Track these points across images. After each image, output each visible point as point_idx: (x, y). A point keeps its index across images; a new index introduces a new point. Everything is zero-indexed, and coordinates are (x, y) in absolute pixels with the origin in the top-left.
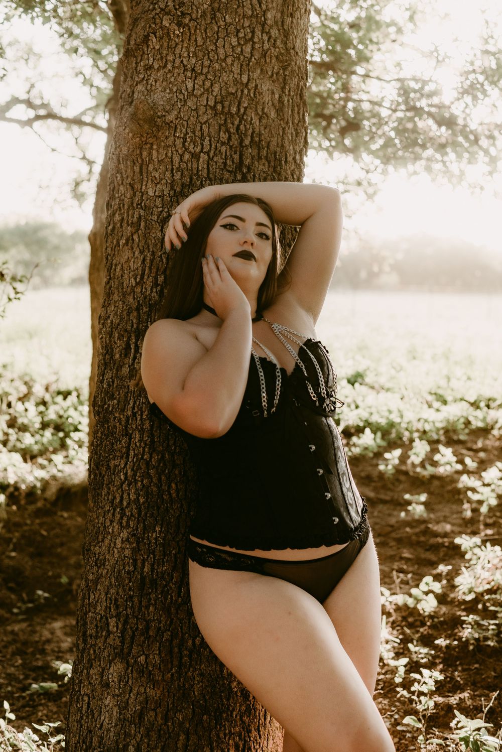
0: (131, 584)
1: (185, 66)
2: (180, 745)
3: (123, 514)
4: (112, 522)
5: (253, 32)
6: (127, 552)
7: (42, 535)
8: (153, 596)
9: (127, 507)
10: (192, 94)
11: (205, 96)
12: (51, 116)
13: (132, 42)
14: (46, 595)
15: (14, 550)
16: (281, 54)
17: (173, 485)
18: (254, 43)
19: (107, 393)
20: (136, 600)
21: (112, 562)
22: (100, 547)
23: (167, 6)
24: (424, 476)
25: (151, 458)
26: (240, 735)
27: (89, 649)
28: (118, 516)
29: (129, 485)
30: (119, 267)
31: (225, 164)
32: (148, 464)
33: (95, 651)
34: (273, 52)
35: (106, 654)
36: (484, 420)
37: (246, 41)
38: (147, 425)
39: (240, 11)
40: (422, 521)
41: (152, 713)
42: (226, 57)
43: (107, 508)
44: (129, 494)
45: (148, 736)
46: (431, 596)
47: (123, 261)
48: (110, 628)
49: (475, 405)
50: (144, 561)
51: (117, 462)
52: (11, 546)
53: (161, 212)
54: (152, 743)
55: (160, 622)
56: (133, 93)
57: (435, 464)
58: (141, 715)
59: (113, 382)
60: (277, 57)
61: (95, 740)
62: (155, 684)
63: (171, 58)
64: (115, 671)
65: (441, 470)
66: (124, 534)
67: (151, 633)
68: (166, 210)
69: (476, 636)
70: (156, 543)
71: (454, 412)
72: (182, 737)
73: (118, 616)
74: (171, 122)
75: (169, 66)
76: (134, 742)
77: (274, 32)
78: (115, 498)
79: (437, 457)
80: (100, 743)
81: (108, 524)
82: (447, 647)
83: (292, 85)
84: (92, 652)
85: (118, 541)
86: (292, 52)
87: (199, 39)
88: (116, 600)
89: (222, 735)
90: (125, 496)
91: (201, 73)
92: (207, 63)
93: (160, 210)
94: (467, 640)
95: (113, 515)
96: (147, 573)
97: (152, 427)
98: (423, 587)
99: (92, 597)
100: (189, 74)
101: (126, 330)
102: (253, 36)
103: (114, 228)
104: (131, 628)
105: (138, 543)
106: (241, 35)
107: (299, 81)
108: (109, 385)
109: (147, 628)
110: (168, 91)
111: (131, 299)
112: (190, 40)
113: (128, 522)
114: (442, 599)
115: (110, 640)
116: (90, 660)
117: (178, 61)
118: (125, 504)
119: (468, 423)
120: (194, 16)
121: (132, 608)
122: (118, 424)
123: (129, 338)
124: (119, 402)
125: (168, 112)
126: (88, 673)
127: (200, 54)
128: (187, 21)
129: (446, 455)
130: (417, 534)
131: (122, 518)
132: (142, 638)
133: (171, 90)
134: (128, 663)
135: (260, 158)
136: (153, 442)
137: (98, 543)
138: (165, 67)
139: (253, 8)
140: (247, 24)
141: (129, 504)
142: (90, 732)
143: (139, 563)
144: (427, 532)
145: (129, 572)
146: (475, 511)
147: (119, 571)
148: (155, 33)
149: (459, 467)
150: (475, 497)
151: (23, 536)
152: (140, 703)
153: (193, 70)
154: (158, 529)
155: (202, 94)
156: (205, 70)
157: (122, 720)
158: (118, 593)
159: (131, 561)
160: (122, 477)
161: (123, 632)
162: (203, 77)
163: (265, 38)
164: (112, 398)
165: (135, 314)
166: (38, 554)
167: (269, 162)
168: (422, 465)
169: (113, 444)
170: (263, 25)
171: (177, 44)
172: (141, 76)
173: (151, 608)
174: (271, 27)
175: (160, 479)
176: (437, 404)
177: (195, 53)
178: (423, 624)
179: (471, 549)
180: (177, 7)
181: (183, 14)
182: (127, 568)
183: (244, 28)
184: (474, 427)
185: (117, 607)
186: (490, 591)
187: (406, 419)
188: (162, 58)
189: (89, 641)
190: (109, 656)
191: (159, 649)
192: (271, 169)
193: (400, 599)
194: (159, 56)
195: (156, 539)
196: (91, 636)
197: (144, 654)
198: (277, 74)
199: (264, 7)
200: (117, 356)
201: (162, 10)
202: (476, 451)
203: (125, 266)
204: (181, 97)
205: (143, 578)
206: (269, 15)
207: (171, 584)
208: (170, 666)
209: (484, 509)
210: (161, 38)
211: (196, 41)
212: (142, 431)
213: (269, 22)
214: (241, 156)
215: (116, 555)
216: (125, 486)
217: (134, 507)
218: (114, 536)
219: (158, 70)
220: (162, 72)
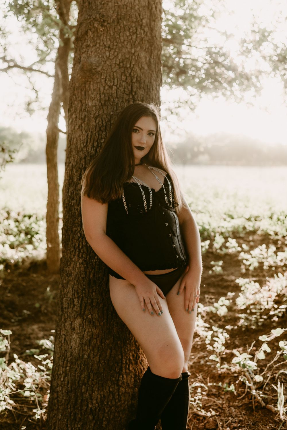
0: (84, 283)
1: (105, 45)
2: (108, 354)
3: (80, 252)
4: (74, 256)
5: (136, 29)
6: (82, 269)
8: (94, 288)
9: (81, 248)
10: (108, 58)
11: (115, 59)
13: (80, 34)
14: (28, 313)
16: (150, 39)
18: (137, 34)
19: (70, 197)
21: (75, 274)
22: (69, 268)
23: (96, 17)
24: (221, 254)
26: (135, 351)
27: (65, 314)
28: (77, 253)
29: (82, 239)
30: (75, 140)
31: (124, 91)
33: (67, 315)
34: (147, 38)
35: (73, 315)
36: (253, 227)
37: (134, 34)
39: (130, 19)
40: (220, 275)
41: (95, 340)
42: (124, 41)
43: (72, 250)
44: (82, 243)
45: (93, 350)
46: (224, 307)
47: (77, 136)
48: (75, 303)
49: (249, 220)
50: (90, 272)
51: (76, 229)
52: (8, 291)
53: (95, 113)
54: (95, 354)
55: (98, 300)
56: (81, 57)
57: (227, 248)
58: (90, 341)
59: (73, 192)
60: (148, 41)
61: (69, 354)
62: (96, 327)
63: (98, 41)
64: (77, 322)
65: (230, 251)
66: (81, 261)
67: (94, 304)
68: (97, 112)
69: (246, 324)
70: (95, 264)
71: (238, 223)
72: (109, 351)
73: (78, 298)
74: (99, 71)
75: (98, 45)
76: (87, 353)
77: (146, 29)
78: (75, 245)
79: (228, 244)
80: (71, 355)
81: (72, 257)
82: (232, 329)
83: (155, 54)
84: (66, 315)
85: (78, 264)
86: (155, 38)
87: (112, 33)
88: (77, 290)
89: (126, 350)
90: (81, 243)
91: (113, 49)
92: (115, 44)
93: (95, 112)
94: (242, 326)
95: (75, 253)
96: (92, 278)
98: (220, 302)
99: (65, 290)
100: (107, 49)
101: (79, 168)
102: (136, 31)
103: (72, 121)
104: (85, 302)
105: (87, 264)
106: (131, 31)
107: (158, 52)
108: (71, 194)
109: (92, 302)
110: (97, 57)
111: (81, 153)
112: (107, 33)
113: (82, 255)
114: (230, 309)
115: (75, 309)
116: (65, 319)
117: (101, 44)
118: (81, 247)
119: (244, 228)
120: (109, 22)
121: (84, 293)
122: (76, 211)
124: (76, 201)
125: (98, 67)
126: (64, 325)
127: (112, 40)
128: (106, 24)
129: (232, 243)
130: (218, 281)
131: (79, 254)
132: (90, 307)
133: (99, 56)
134: (83, 318)
135: (140, 88)
137: (68, 266)
138: (96, 45)
139: (136, 18)
140: (134, 25)
141: (82, 247)
142: (66, 351)
143: (88, 273)
144: (223, 280)
145: (83, 278)
146: (247, 270)
147: (79, 278)
148: (91, 30)
149: (239, 249)
150: (248, 263)
151: (13, 286)
152: (90, 336)
153: (109, 47)
155: (113, 58)
156: (115, 47)
157: (81, 344)
158: (78, 287)
159: (84, 272)
160: (79, 235)
161: (81, 305)
162: (113, 50)
163: (142, 32)
164: (73, 199)
165: (84, 160)
166: (22, 295)
167: (145, 90)
168: (221, 248)
169: (74, 221)
170: (141, 26)
171: (101, 35)
172: (84, 50)
173: (94, 294)
174: (145, 27)
176: (228, 219)
177: (110, 39)
178: (220, 320)
179: (244, 285)
180: (101, 17)
181: (104, 21)
182: (82, 276)
183: (132, 27)
184: (248, 231)
185: (78, 293)
186: (253, 304)
187: (212, 227)
188: (94, 41)
189: (64, 310)
190: (74, 316)
191: (98, 312)
192: (146, 93)
193: (208, 309)
194: (93, 41)
195: (95, 262)
196: (65, 308)
197: (91, 314)
198: (148, 48)
199: (141, 17)
200: (75, 180)
201: (94, 19)
202: (249, 242)
203: (78, 139)
204: (103, 59)
205: (90, 280)
206: (144, 21)
207: (103, 282)
208: (103, 319)
209: (251, 268)
210: (94, 32)
211: (110, 33)
213: (144, 24)
214: (132, 87)
215: (77, 271)
216: (80, 239)
217: (85, 248)
218: (76, 262)
219: (93, 47)
220: (94, 48)
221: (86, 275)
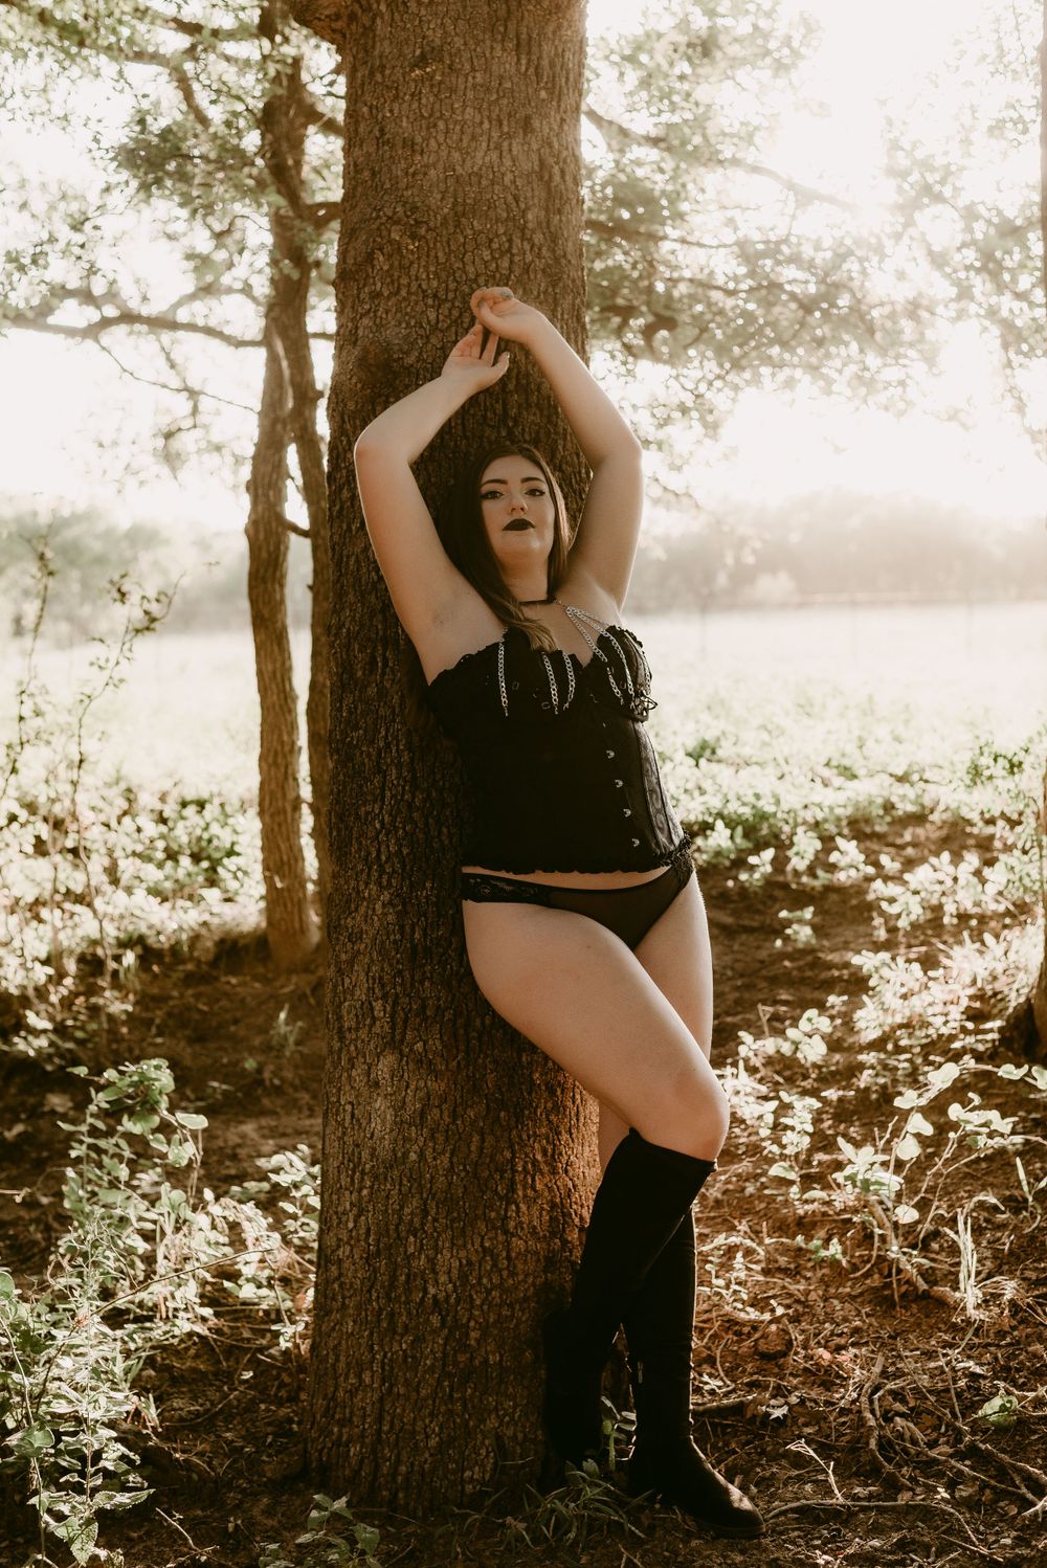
0: (399, 956)
1: (424, 291)
2: (473, 1148)
3: (382, 871)
4: (367, 884)
5: (510, 241)
6: (391, 918)
7: (200, 1011)
8: (428, 968)
9: (386, 862)
10: (435, 328)
12: (128, 317)
13: (350, 261)
14: (224, 1087)
15: (159, 1034)
16: (549, 266)
17: (445, 830)
18: (512, 255)
19: (348, 722)
20: (407, 974)
21: (372, 933)
22: (354, 918)
23: (395, 213)
24: (813, 888)
25: (414, 798)
26: (547, 1139)
27: (348, 1046)
28: (375, 875)
29: (387, 835)
30: (353, 559)
31: (485, 417)
32: (410, 806)
33: (356, 1047)
34: (539, 264)
35: (372, 1046)
36: (917, 801)
37: (502, 254)
38: (406, 757)
39: (491, 214)
40: (809, 951)
41: (436, 1111)
42: (478, 275)
43: (360, 867)
44: (388, 846)
45: (433, 1138)
46: (817, 1038)
47: (358, 550)
48: (376, 1013)
49: (902, 779)
50: (413, 926)
51: (369, 808)
52: (154, 1030)
54: (439, 1148)
55: (439, 999)
56: (357, 328)
57: (832, 868)
58: (423, 1114)
60: (544, 271)
61: (365, 1155)
62: (437, 1075)
63: (404, 281)
64: (384, 1066)
65: (842, 877)
66: (385, 897)
67: (429, 1013)
69: (881, 1081)
70: (427, 902)
71: (868, 790)
72: (476, 1138)
73: (385, 997)
74: (415, 366)
75: (404, 293)
76: (415, 1147)
77: (538, 238)
78: (369, 853)
79: (834, 857)
80: (372, 1155)
81: (362, 887)
82: (841, 1100)
83: (565, 306)
84: (352, 1048)
85: (378, 906)
86: (563, 261)
87: (440, 254)
88: (381, 978)
89: (525, 1137)
90: (383, 848)
92: (452, 286)
94: (867, 1089)
95: (369, 875)
96: (419, 940)
97: (412, 759)
98: (804, 1025)
99: (347, 981)
100: (430, 302)
101: (369, 640)
102: (510, 247)
103: (342, 508)
104: (403, 1009)
105: (404, 905)
106: (495, 246)
107: (575, 298)
108: (350, 713)
109: (424, 1007)
110: (404, 325)
111: (373, 598)
112: (428, 256)
113: (389, 881)
114: (834, 1045)
115: (377, 1029)
116: (351, 1060)
117: (414, 285)
118: (384, 858)
119: (889, 807)
120: (432, 224)
121: (401, 985)
122: (366, 761)
123: (375, 648)
124: (365, 732)
125: (407, 353)
126: (350, 1076)
127: (443, 275)
128: (423, 231)
129: (849, 852)
130: (800, 969)
131: (380, 877)
132: (418, 1020)
133: (408, 324)
134: (401, 1053)
135: (529, 406)
136: (414, 778)
138: (398, 292)
139: (508, 209)
140: (501, 231)
141: (388, 858)
142: (358, 1146)
143: (408, 929)
144: (818, 964)
145: (395, 942)
146: (892, 930)
147: (383, 943)
148: (381, 250)
149: (871, 870)
150: (893, 910)
151: (170, 1015)
152: (421, 1099)
153: (435, 296)
154: (428, 885)
155: (449, 327)
156: (451, 295)
157: (399, 1124)
158: (382, 969)
159: (397, 928)
160: (378, 826)
161: (392, 1017)
162: (448, 305)
163: (527, 247)
164: (356, 728)
165: (380, 617)
166: (199, 1039)
167: (541, 410)
168: (811, 871)
169: (361, 786)
170: (523, 229)
171: (412, 263)
172: (367, 307)
173: (427, 984)
174: (533, 231)
175: (427, 824)
176: (838, 781)
177: (436, 274)
178: (805, 1077)
179: (877, 970)
180: (409, 213)
181: (418, 223)
182: (392, 938)
183: (497, 236)
184: (900, 813)
185: (383, 986)
186: (907, 1026)
187: (785, 806)
188: (392, 282)
189: (348, 1035)
190: (376, 1048)
191: (440, 1032)
192: (545, 420)
193: (769, 1045)
194: (389, 280)
195: (427, 897)
196: (350, 1029)
197: (421, 1039)
198: (545, 292)
199: (523, 206)
200: (360, 673)
201: (389, 218)
202: (902, 847)
203: (361, 557)
204: (421, 332)
205: (414, 948)
206: (530, 216)
208: (455, 1051)
209: (903, 923)
210: (390, 256)
211: (437, 257)
212: (399, 766)
213: (530, 225)
214: (505, 405)
215: (377, 924)
216: (382, 837)
217: (396, 860)
218: (371, 901)
219: (389, 298)
220: (393, 300)
221: (402, 933)
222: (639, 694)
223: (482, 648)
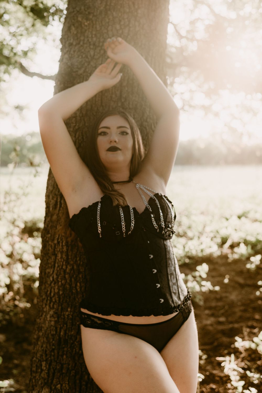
0: (54, 342)
1: (90, 43)
3: (51, 301)
4: (46, 305)
5: (129, 21)
6: (53, 323)
8: (65, 349)
9: (53, 296)
10: (93, 58)
11: (101, 59)
17: (78, 284)
18: (130, 27)
20: (56, 351)
21: (45, 328)
22: (40, 319)
23: (80, 9)
25: (67, 268)
28: (48, 302)
29: (55, 284)
31: (112, 97)
32: (65, 271)
33: (35, 380)
35: (40, 382)
37: (125, 27)
38: (65, 249)
43: (44, 297)
44: (54, 289)
48: (43, 367)
50: (61, 328)
51: (49, 270)
53: (75, 126)
55: (69, 365)
59: (49, 224)
63: (82, 38)
66: (51, 312)
67: (64, 371)
68: (78, 125)
70: (68, 318)
73: (46, 361)
74: (81, 74)
75: (81, 43)
78: (48, 291)
81: (44, 306)
85: (48, 316)
87: (98, 27)
88: (46, 351)
90: (53, 290)
91: (99, 46)
92: (102, 40)
93: (74, 125)
96: (63, 335)
97: (67, 250)
100: (92, 47)
101: (55, 194)
104: (53, 368)
105: (58, 318)
106: (122, 23)
109: (62, 368)
110: (80, 57)
112: (93, 27)
113: (53, 306)
115: (42, 375)
117: (86, 40)
118: (52, 294)
120: (95, 14)
121: (54, 356)
122: (50, 248)
123: (57, 198)
124: (51, 235)
125: (80, 69)
127: (98, 35)
128: (91, 17)
131: (50, 303)
132: (59, 374)
133: (82, 56)
134: (51, 388)
136: (68, 258)
137: (40, 317)
138: (79, 43)
140: (126, 17)
141: (54, 295)
143: (58, 330)
145: (52, 335)
148: (74, 25)
153: (94, 44)
154: (69, 310)
155: (99, 58)
156: (101, 44)
158: (47, 347)
159: (54, 328)
160: (51, 279)
161: (49, 370)
162: (99, 48)
163: (137, 24)
171: (86, 31)
173: (65, 357)
175: (71, 281)
177: (95, 35)
180: (86, 9)
181: (89, 13)
182: (52, 332)
185: (46, 355)
190: (41, 384)
191: (68, 381)
194: (76, 38)
195: (68, 315)
197: (60, 383)
201: (78, 12)
204: (87, 60)
205: (60, 339)
207: (75, 343)
208: (74, 391)
210: (77, 28)
211: (96, 28)
212: (62, 253)
215: (47, 325)
216: (53, 285)
217: (57, 296)
218: (47, 313)
219: (76, 45)
220: (77, 47)
221: (56, 332)
222: (167, 226)
223: (91, 204)
